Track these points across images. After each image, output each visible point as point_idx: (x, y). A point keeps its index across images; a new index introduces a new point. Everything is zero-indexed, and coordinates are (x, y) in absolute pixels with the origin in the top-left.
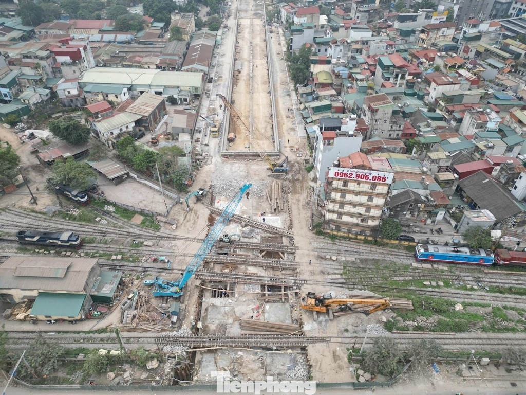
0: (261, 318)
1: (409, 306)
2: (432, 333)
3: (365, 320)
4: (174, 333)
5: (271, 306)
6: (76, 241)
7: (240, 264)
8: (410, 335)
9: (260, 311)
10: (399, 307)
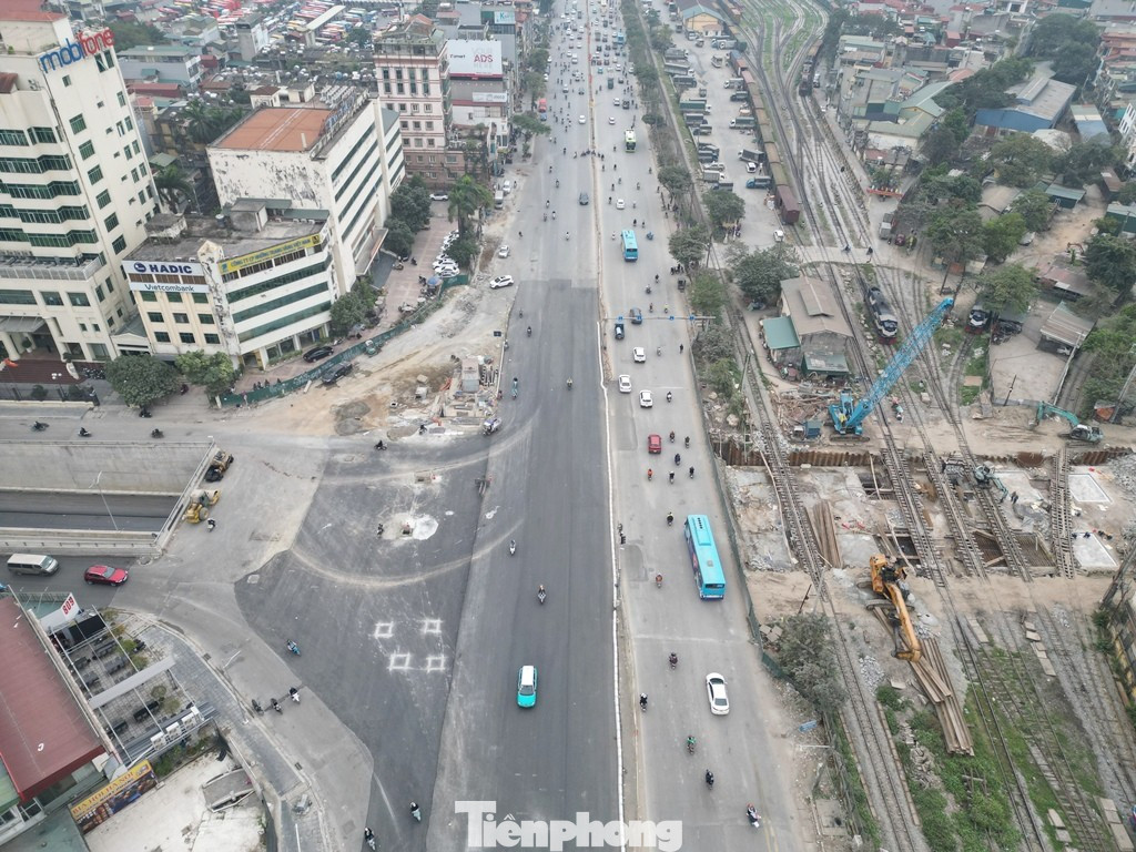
0: (842, 531)
1: (951, 742)
2: (903, 777)
3: (883, 653)
4: (781, 437)
5: (871, 543)
6: (887, 329)
7: (942, 505)
8: (883, 735)
9: (856, 529)
10: (942, 721)
